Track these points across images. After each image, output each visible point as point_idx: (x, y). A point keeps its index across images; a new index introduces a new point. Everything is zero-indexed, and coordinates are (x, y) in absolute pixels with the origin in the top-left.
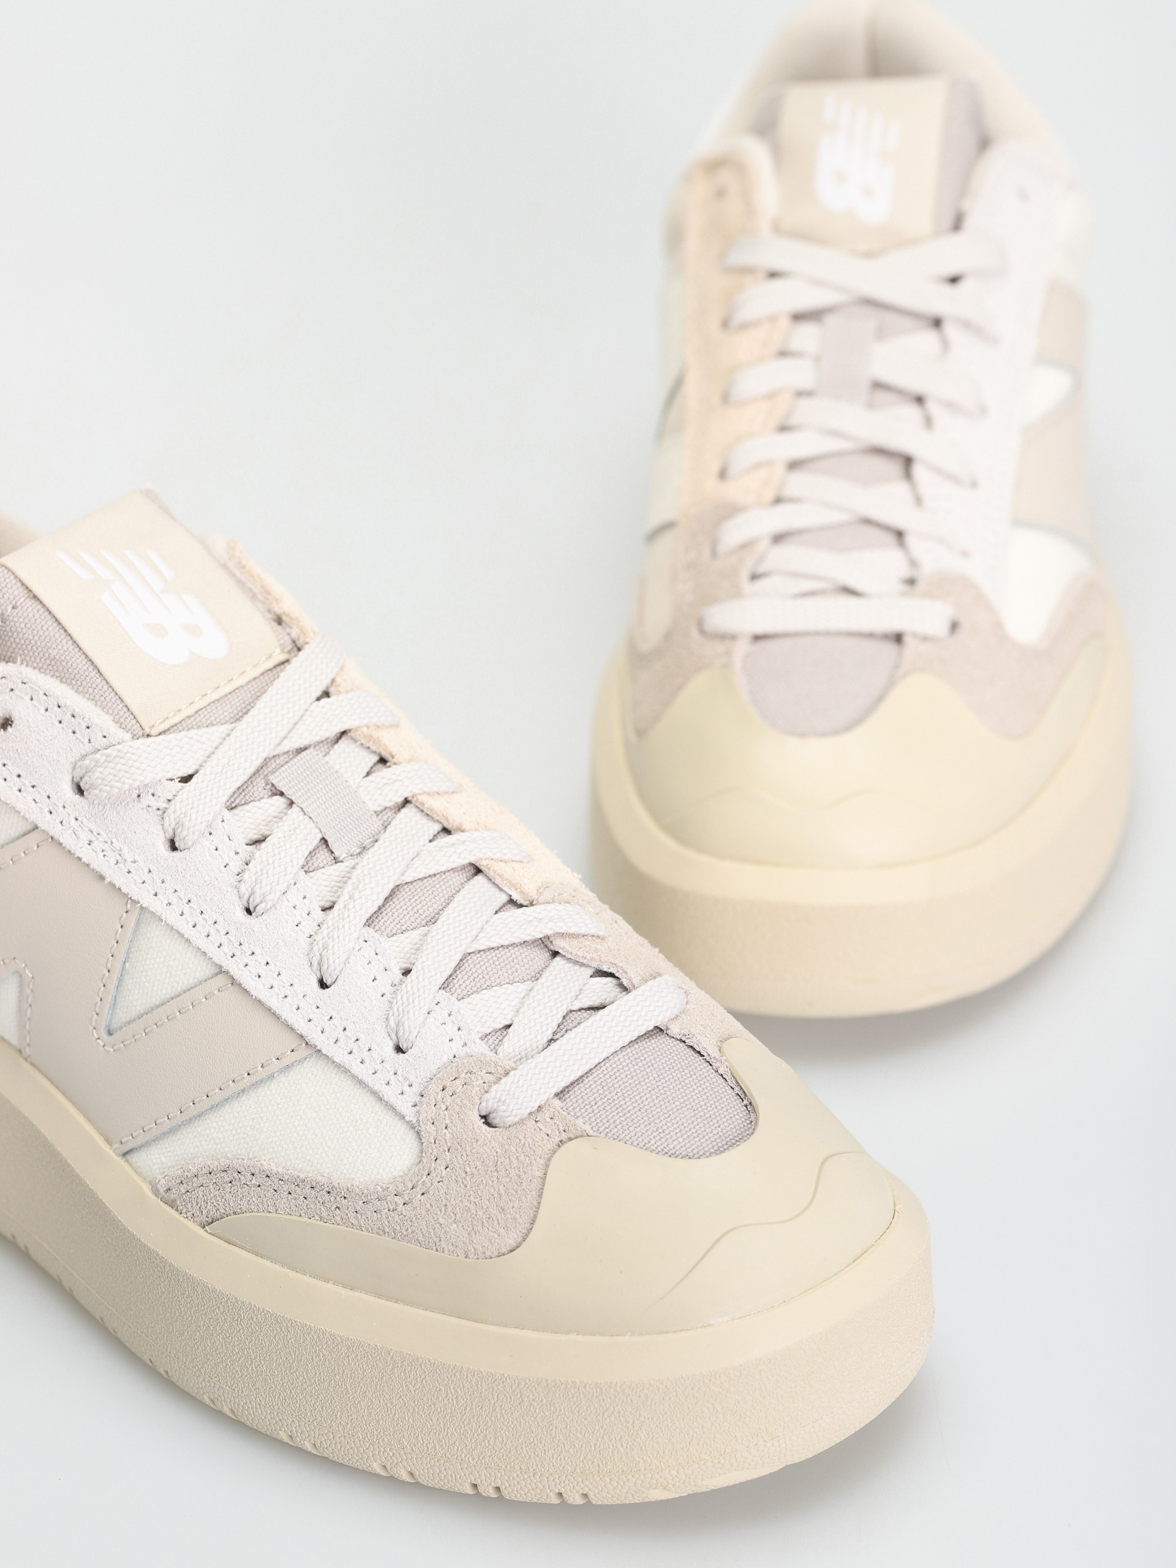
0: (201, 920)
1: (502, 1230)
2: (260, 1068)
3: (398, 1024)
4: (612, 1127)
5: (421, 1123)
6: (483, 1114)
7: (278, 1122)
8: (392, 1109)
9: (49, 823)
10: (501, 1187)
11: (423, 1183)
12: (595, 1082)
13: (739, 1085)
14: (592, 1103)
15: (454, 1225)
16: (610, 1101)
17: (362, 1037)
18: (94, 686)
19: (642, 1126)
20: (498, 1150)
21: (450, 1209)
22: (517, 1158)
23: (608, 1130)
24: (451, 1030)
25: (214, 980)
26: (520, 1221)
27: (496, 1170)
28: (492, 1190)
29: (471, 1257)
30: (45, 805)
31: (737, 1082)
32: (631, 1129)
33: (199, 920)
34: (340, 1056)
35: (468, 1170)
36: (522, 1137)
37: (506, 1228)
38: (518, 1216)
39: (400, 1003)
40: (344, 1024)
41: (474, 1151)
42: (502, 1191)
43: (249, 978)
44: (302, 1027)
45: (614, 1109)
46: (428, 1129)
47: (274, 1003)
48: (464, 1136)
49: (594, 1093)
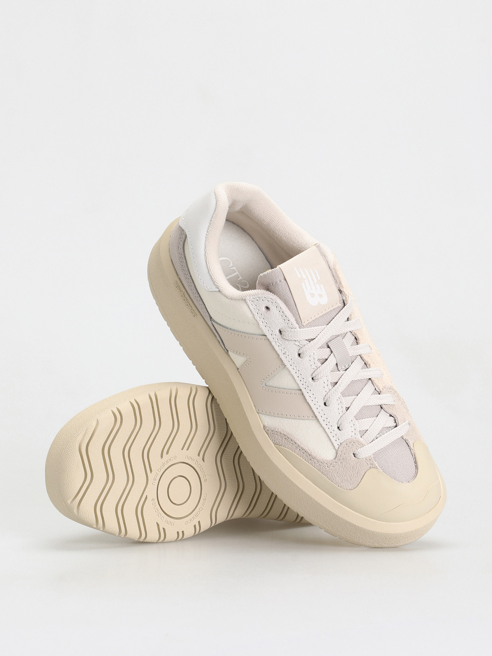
0: (300, 377)
1: (349, 484)
2: (302, 417)
3: (341, 423)
4: (383, 466)
5: (338, 451)
6: (354, 453)
7: (302, 431)
8: (333, 444)
9: (270, 338)
10: (352, 473)
11: (334, 464)
12: (382, 452)
13: (415, 459)
14: (380, 458)
15: (338, 478)
16: (385, 459)
17: (331, 422)
18: (293, 309)
19: (390, 468)
20: (355, 464)
21: (338, 473)
22: (359, 468)
23: (382, 467)
24: (353, 430)
25: (298, 391)
26: (354, 484)
27: (353, 469)
28: (350, 473)
29: (340, 487)
30: (271, 332)
31: (415, 458)
32: (388, 468)
33: (300, 376)
34: (324, 425)
35: (346, 466)
36: (361, 463)
37: (351, 484)
38: (354, 482)
39: (343, 418)
40: (327, 417)
41: (349, 462)
42: (352, 475)
43: (307, 396)
44: (317, 414)
45: (385, 461)
46: (339, 453)
47: (312, 405)
48: (348, 458)
49: (381, 455)
